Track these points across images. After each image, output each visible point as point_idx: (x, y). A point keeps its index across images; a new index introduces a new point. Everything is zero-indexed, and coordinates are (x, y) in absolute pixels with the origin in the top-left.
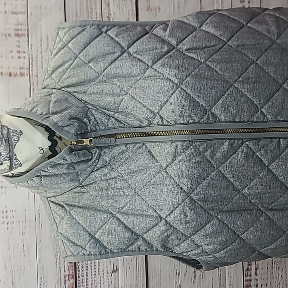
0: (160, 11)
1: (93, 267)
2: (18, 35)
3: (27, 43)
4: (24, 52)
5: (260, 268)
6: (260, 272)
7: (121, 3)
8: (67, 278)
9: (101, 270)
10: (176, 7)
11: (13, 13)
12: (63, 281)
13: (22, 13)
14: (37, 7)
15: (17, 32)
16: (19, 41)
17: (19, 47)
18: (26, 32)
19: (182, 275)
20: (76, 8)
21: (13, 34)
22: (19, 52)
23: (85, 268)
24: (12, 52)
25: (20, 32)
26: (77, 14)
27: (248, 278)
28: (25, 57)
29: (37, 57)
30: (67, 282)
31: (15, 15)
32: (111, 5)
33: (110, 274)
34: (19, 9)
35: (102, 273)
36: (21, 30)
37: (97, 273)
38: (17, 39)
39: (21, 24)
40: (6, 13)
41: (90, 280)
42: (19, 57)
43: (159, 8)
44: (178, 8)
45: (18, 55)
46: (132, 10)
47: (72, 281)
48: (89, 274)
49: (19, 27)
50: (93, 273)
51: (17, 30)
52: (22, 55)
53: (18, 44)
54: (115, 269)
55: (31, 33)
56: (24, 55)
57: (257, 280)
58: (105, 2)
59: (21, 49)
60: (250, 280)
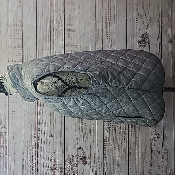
0: (73, 38)
1: (44, 134)
2: (19, 47)
3: (22, 50)
4: (21, 53)
5: (111, 139)
6: (110, 140)
7: (58, 35)
8: (34, 137)
9: (47, 135)
10: (80, 37)
11: (17, 39)
12: (32, 138)
13: (21, 39)
14: (26, 37)
15: (18, 46)
16: (19, 49)
17: (19, 51)
18: (22, 46)
19: (79, 139)
20: (41, 37)
21: (17, 47)
22: (19, 53)
23: (41, 134)
24: (16, 53)
25: (19, 46)
26: (41, 39)
27: (105, 142)
28: (21, 55)
29: (25, 55)
30: (34, 139)
31: (18, 40)
32: (54, 36)
33: (50, 137)
34: (20, 38)
35: (47, 136)
36: (20, 45)
37: (45, 136)
38: (19, 48)
39: (20, 43)
40: (14, 39)
41: (42, 139)
42: (19, 55)
43: (73, 37)
44: (81, 37)
45: (19, 54)
46: (62, 38)
47: (36, 138)
48: (42, 137)
49: (19, 44)
50: (44, 136)
51: (19, 45)
52: (20, 54)
53: (19, 50)
54: (52, 135)
55: (24, 46)
56: (21, 54)
57: (109, 143)
58: (52, 35)
59: (19, 52)
60: (106, 143)
